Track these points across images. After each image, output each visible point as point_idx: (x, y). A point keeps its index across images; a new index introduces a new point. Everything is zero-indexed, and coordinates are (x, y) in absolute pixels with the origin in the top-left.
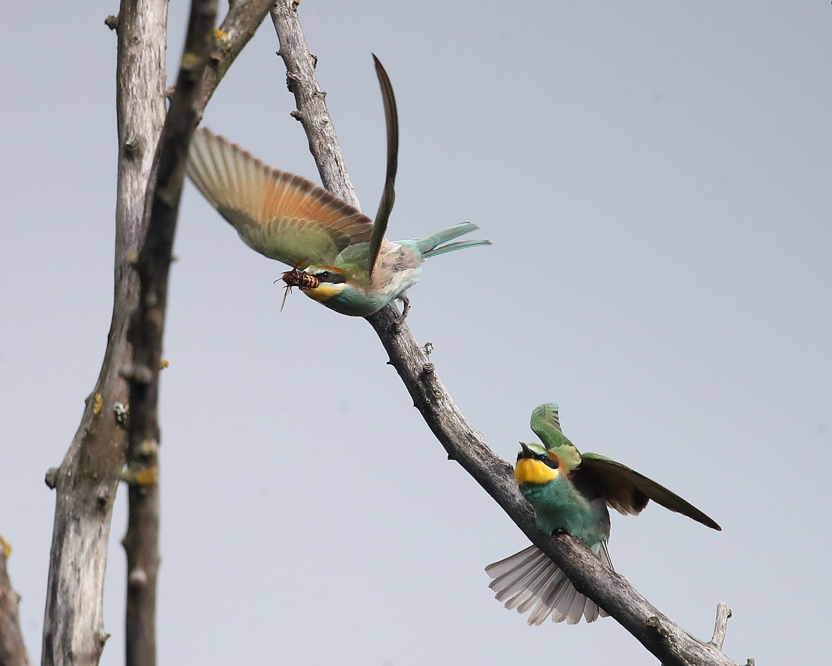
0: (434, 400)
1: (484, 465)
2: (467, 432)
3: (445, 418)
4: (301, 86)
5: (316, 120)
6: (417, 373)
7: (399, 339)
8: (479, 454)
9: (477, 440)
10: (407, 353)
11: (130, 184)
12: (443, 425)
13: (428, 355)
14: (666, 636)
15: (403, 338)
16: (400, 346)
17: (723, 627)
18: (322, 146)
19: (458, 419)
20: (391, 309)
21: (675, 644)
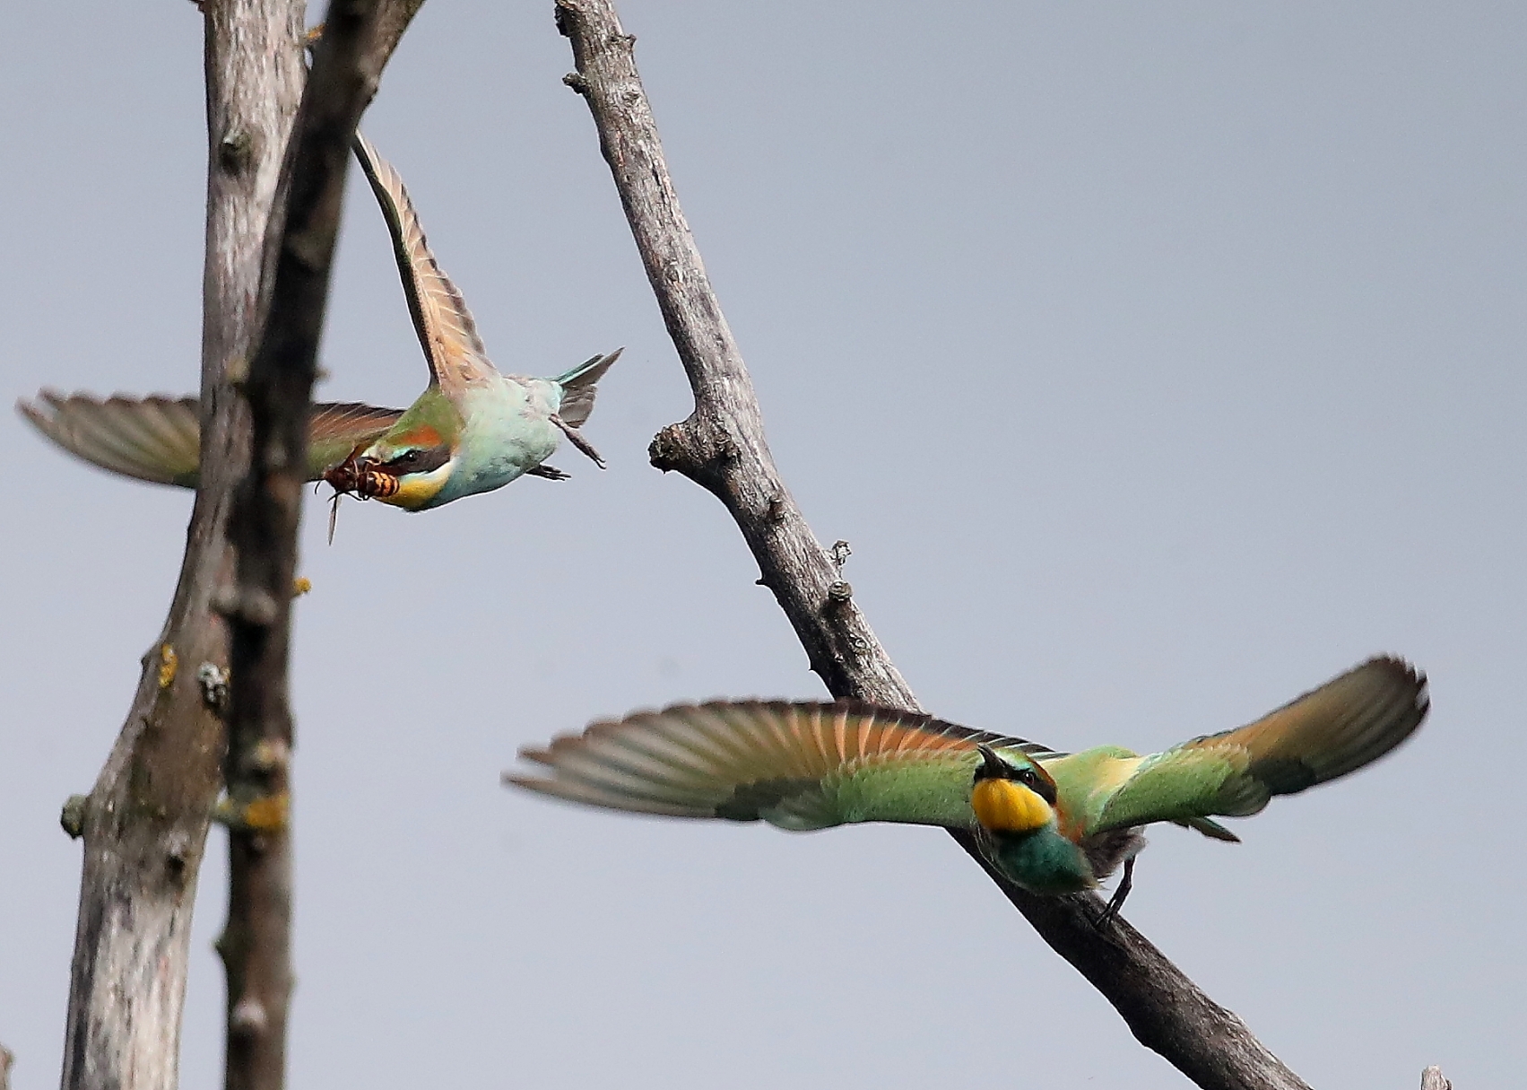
3: (873, 694)
4: (585, 23)
5: (615, 92)
7: (780, 534)
10: (797, 561)
11: (232, 223)
15: (789, 532)
16: (782, 548)
18: (627, 145)
19: (900, 696)
20: (764, 473)
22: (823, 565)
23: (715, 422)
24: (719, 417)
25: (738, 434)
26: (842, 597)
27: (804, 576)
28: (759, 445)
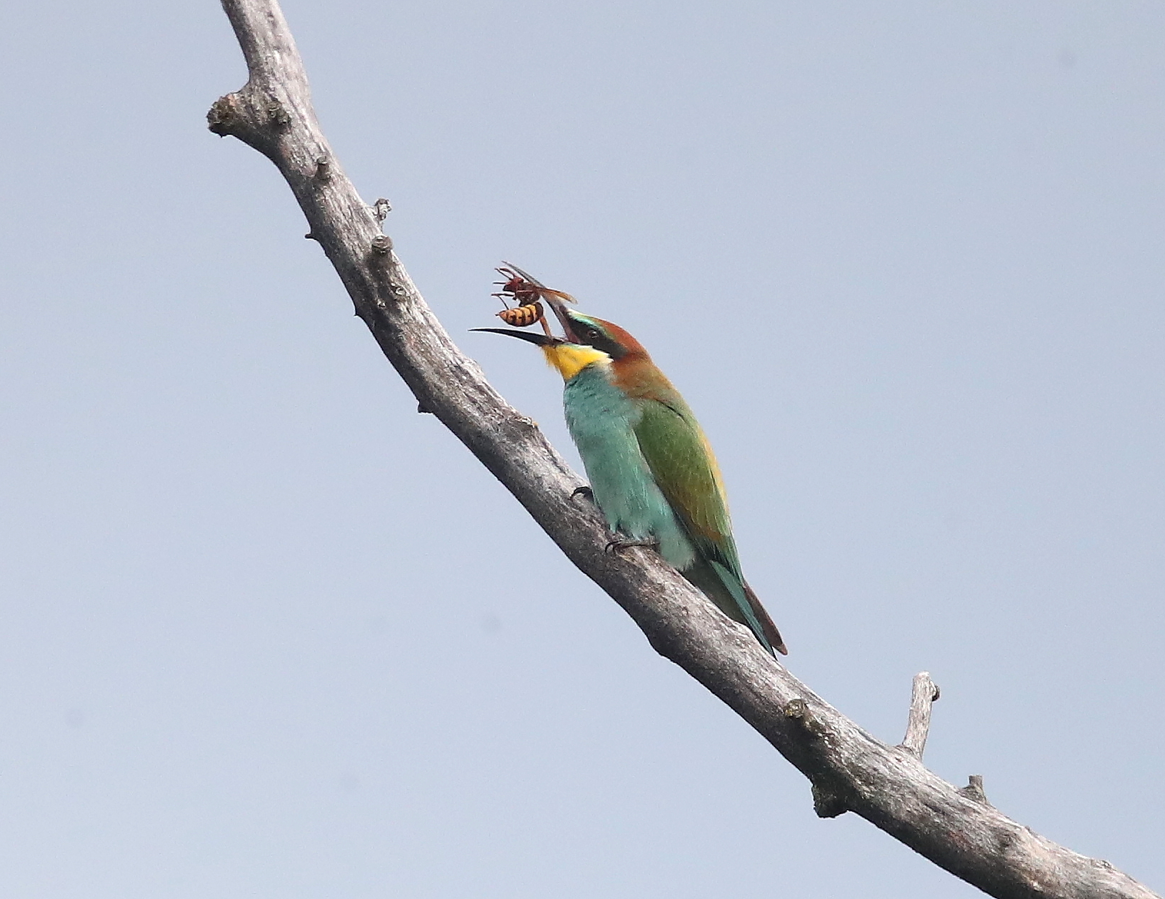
0: (393, 303)
1: (485, 423)
2: (454, 363)
3: (412, 338)
6: (361, 255)
7: (327, 192)
8: (475, 402)
9: (471, 377)
10: (342, 217)
12: (410, 350)
13: (381, 222)
14: (820, 735)
15: (335, 190)
16: (329, 205)
17: (923, 718)
19: (437, 339)
20: (312, 137)
21: (837, 749)
22: (366, 221)
23: (266, 92)
24: (271, 86)
25: (288, 102)
26: (384, 250)
27: (349, 230)
28: (307, 112)
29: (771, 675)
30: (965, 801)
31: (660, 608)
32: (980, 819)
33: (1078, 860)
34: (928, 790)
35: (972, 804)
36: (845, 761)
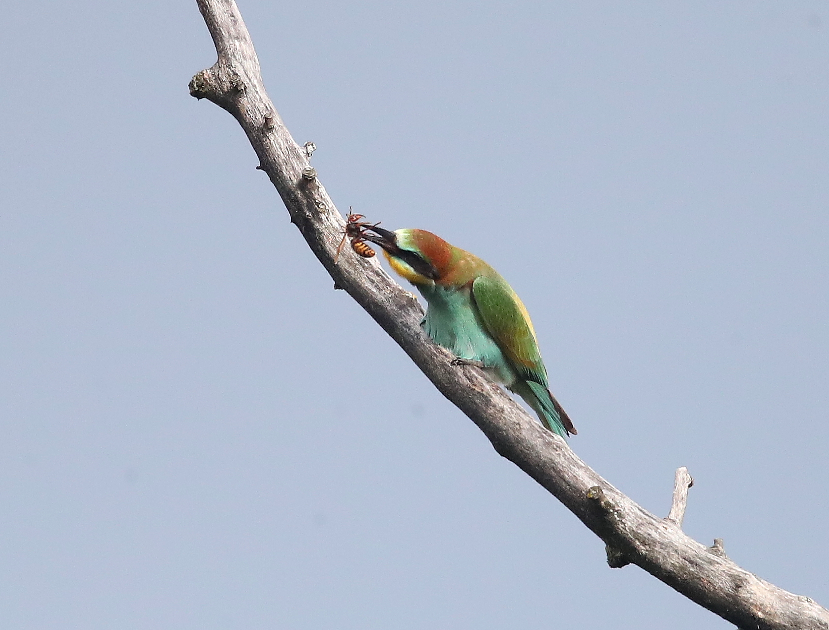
0: (317, 214)
1: (380, 297)
3: (330, 237)
6: (295, 181)
7: (272, 138)
8: (373, 282)
10: (282, 156)
12: (328, 246)
13: (308, 158)
14: (611, 511)
15: (277, 136)
16: (272, 146)
17: (682, 499)
20: (261, 100)
21: (623, 521)
22: (298, 157)
23: (230, 69)
24: (233, 65)
25: (244, 75)
26: (311, 177)
27: (286, 164)
28: (258, 82)
29: (577, 470)
30: (711, 556)
31: (501, 423)
32: (721, 568)
33: (789, 596)
34: (686, 549)
35: (716, 559)
36: (629, 529)
